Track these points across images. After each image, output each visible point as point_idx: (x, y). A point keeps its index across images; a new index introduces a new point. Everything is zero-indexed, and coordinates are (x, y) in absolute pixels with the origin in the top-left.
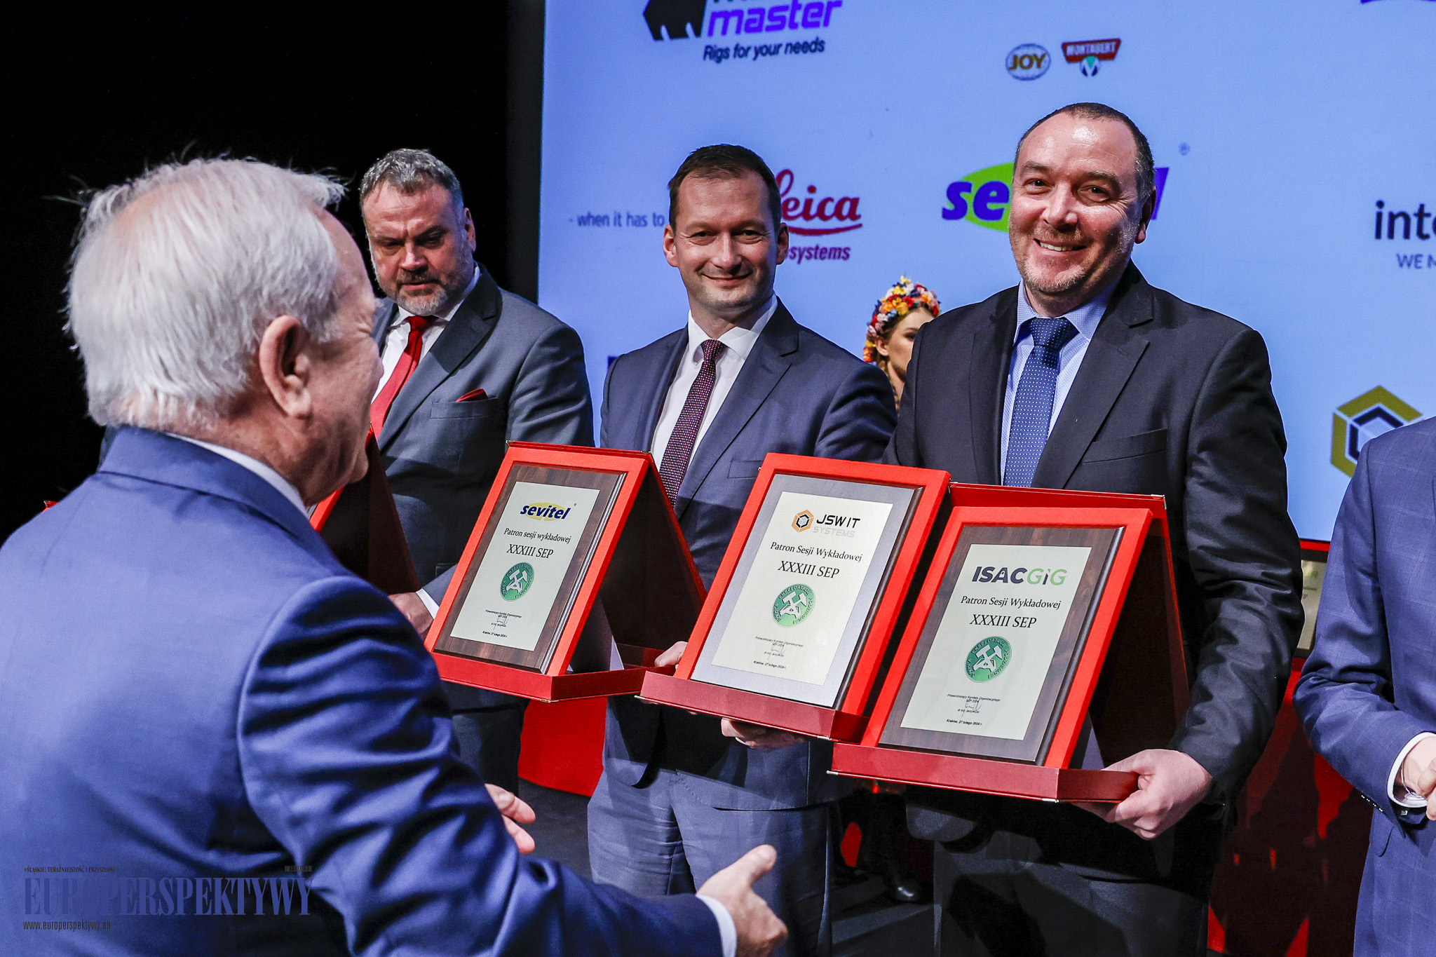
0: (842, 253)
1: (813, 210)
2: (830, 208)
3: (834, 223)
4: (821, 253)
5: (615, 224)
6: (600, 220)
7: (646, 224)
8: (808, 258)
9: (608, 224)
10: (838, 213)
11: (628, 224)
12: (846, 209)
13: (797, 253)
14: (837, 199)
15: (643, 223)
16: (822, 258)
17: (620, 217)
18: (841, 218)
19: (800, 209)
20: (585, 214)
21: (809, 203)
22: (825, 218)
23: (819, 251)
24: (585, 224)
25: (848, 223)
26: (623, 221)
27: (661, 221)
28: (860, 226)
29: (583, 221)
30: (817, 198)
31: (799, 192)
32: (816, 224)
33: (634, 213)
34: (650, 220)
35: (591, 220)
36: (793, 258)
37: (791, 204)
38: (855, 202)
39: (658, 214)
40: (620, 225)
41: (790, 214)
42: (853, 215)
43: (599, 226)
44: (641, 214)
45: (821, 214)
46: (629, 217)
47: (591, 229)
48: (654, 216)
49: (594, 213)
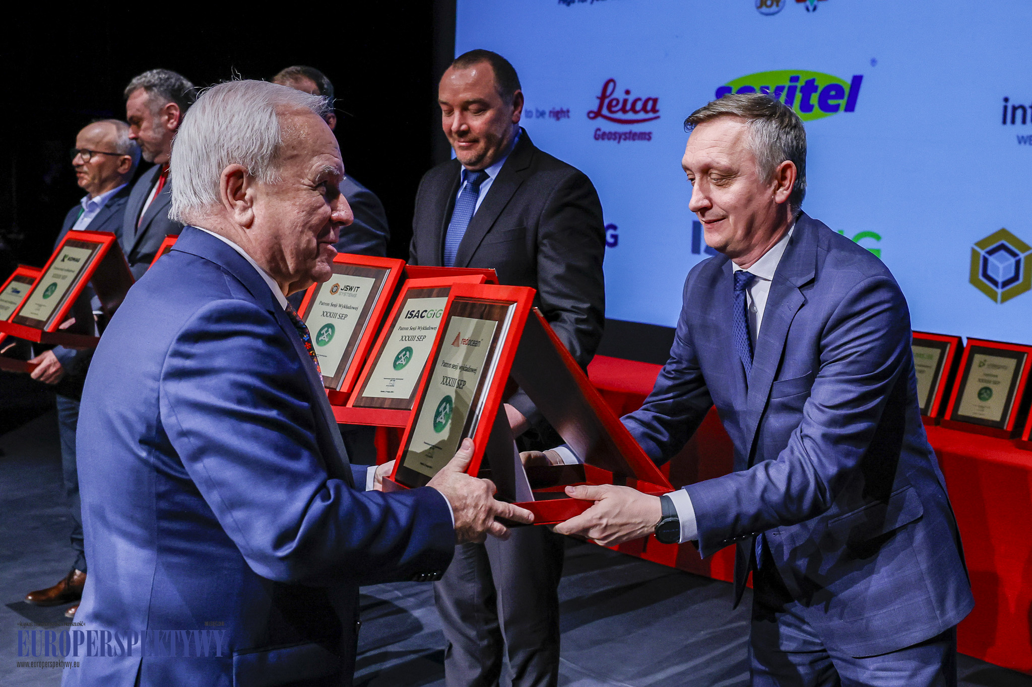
0: (647, 136)
1: (629, 106)
2: (639, 106)
3: (642, 116)
4: (632, 136)
8: (625, 139)
10: (644, 109)
12: (649, 107)
13: (618, 136)
14: (644, 98)
16: (634, 140)
18: (646, 112)
19: (620, 106)
21: (625, 101)
22: (636, 112)
23: (632, 135)
25: (651, 115)
28: (658, 117)
30: (631, 98)
31: (619, 94)
32: (630, 116)
36: (614, 139)
37: (614, 103)
38: (655, 101)
41: (614, 109)
42: (654, 110)
45: (633, 110)
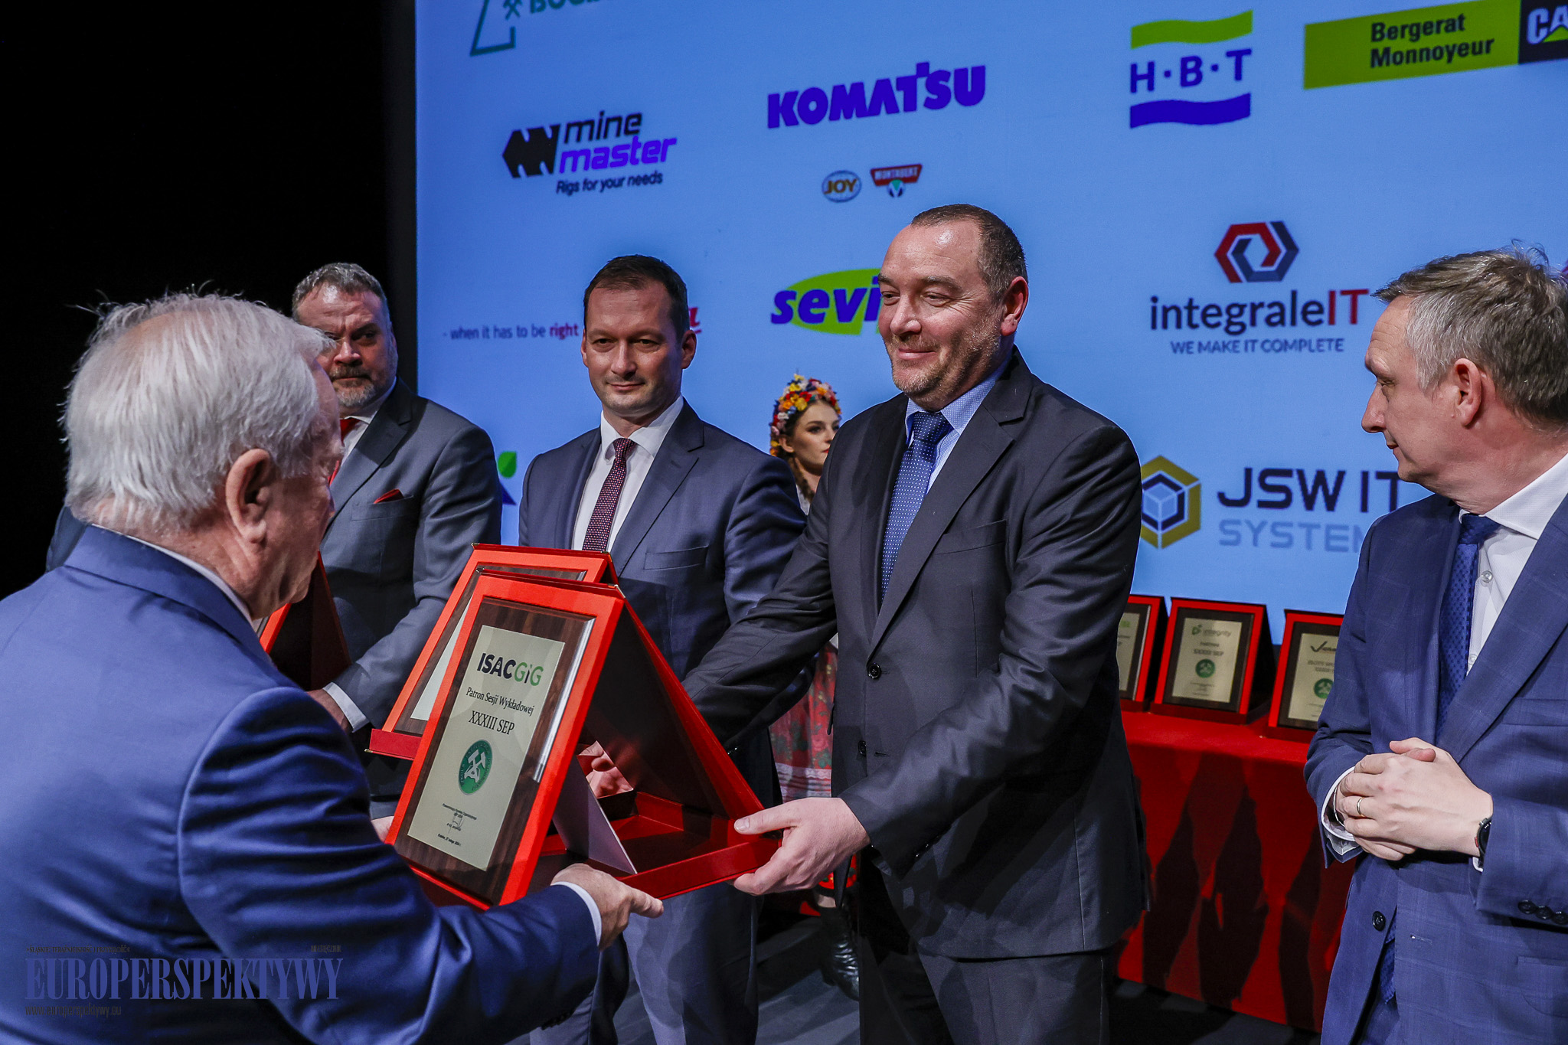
5: (484, 336)
6: (470, 334)
7: (511, 336)
9: (478, 336)
11: (495, 336)
15: (508, 334)
17: (486, 330)
20: (457, 328)
24: (457, 337)
26: (491, 333)
27: (524, 333)
29: (455, 335)
33: (500, 327)
34: (514, 332)
35: (463, 335)
39: (521, 326)
40: (488, 337)
43: (470, 339)
44: (506, 327)
46: (496, 330)
47: (462, 342)
48: (518, 329)
49: (465, 327)
